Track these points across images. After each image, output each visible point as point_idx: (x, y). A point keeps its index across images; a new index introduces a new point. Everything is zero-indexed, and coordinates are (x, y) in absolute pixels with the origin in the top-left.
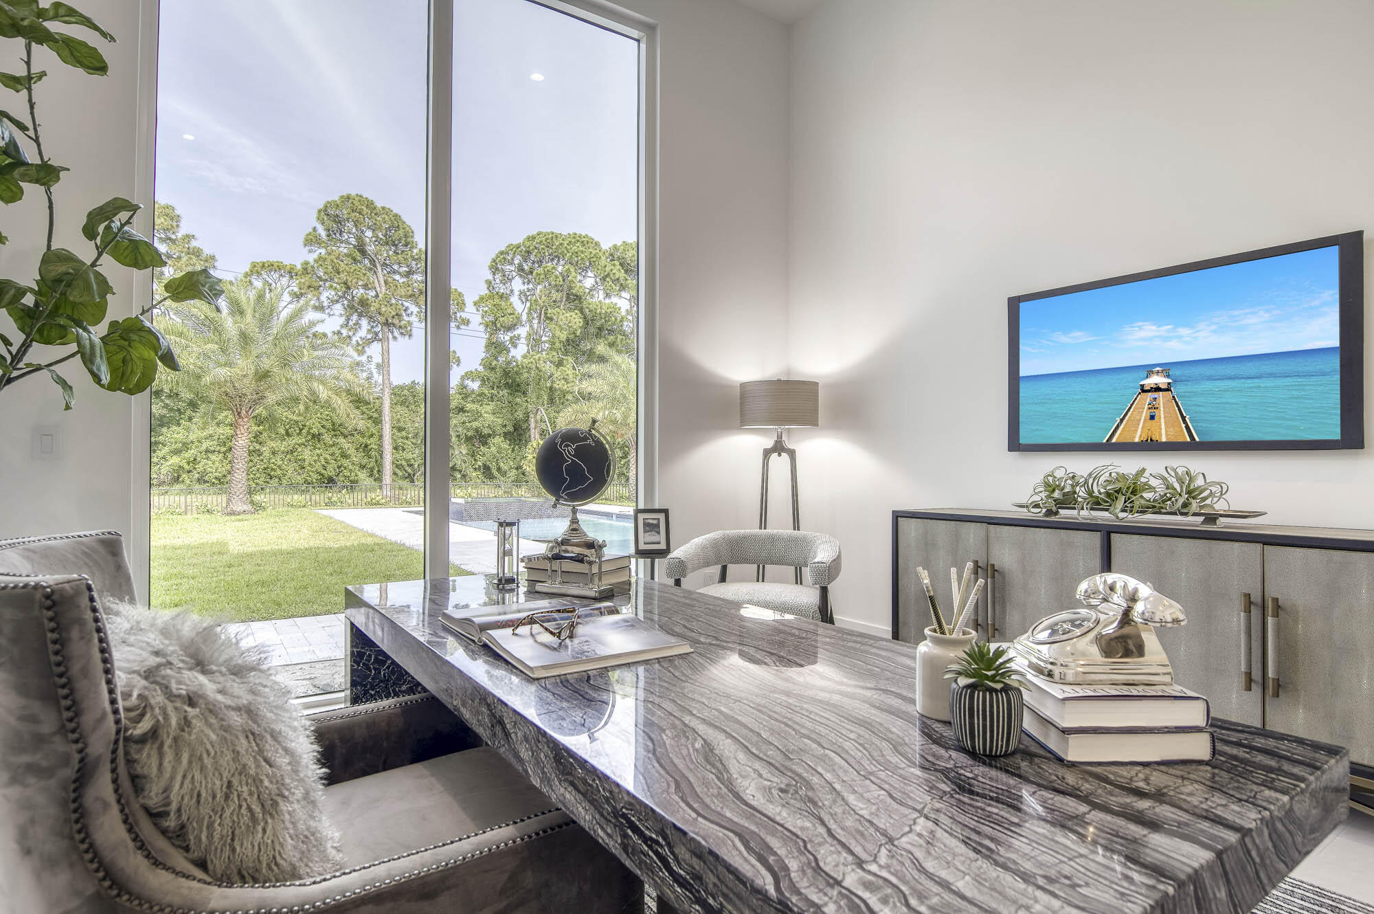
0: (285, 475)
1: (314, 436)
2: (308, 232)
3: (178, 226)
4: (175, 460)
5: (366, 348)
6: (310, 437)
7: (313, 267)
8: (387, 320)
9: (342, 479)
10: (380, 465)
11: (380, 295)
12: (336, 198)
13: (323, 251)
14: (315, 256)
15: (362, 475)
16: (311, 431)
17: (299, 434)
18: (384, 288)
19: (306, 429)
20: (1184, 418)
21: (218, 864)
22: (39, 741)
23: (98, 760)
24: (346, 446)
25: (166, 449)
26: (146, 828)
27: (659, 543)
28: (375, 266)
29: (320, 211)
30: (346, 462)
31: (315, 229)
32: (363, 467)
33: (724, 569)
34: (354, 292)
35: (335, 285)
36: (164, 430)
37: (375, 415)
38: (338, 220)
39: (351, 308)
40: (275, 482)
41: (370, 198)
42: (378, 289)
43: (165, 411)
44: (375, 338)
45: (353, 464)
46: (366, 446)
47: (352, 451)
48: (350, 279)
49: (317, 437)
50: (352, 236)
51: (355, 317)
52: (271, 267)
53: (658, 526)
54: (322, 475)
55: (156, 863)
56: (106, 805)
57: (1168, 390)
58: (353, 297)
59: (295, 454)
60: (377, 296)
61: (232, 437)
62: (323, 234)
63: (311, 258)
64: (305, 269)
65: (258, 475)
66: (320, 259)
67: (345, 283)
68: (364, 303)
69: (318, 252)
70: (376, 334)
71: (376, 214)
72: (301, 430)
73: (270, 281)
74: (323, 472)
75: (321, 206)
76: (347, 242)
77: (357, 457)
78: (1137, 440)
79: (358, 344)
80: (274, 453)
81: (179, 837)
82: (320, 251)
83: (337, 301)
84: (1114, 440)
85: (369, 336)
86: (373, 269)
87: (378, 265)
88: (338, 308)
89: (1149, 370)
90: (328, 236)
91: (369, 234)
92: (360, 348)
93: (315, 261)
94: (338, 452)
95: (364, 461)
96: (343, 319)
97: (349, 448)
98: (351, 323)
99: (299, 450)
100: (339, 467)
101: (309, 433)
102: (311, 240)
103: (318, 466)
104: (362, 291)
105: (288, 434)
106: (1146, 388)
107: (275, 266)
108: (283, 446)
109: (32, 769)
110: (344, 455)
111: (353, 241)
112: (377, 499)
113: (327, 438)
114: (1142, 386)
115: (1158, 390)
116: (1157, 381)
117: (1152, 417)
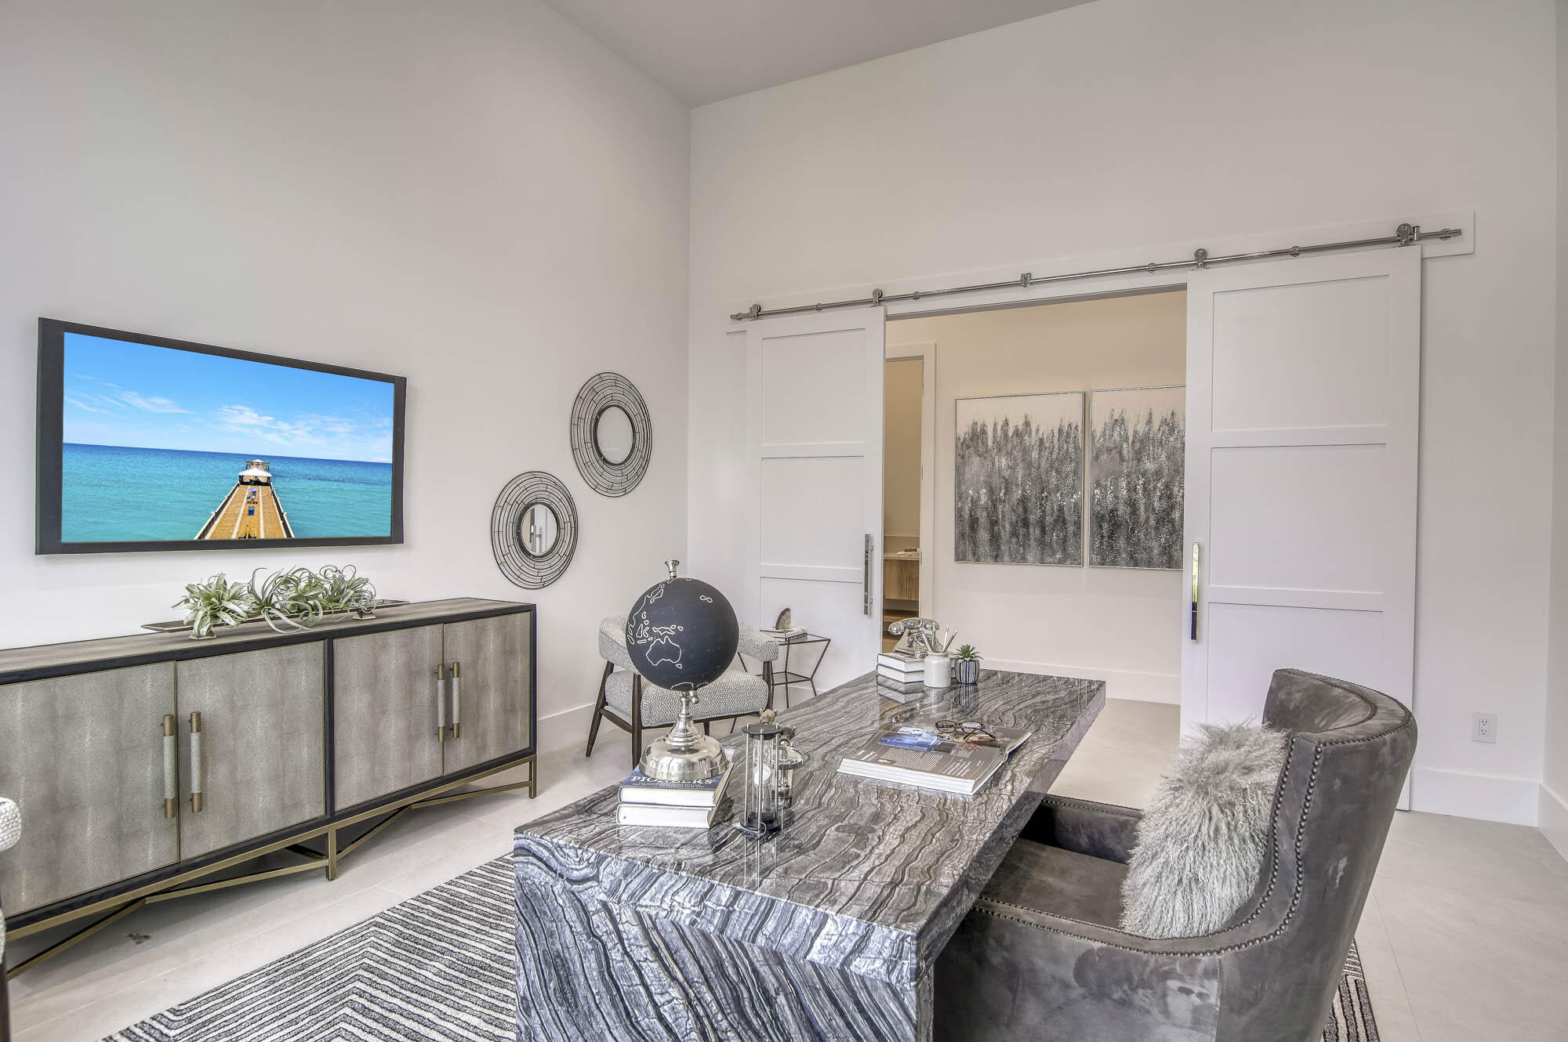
20: (281, 514)
57: (267, 484)
78: (234, 537)
84: (207, 537)
106: (246, 480)
114: (241, 477)
115: (257, 483)
116: (259, 473)
117: (251, 512)
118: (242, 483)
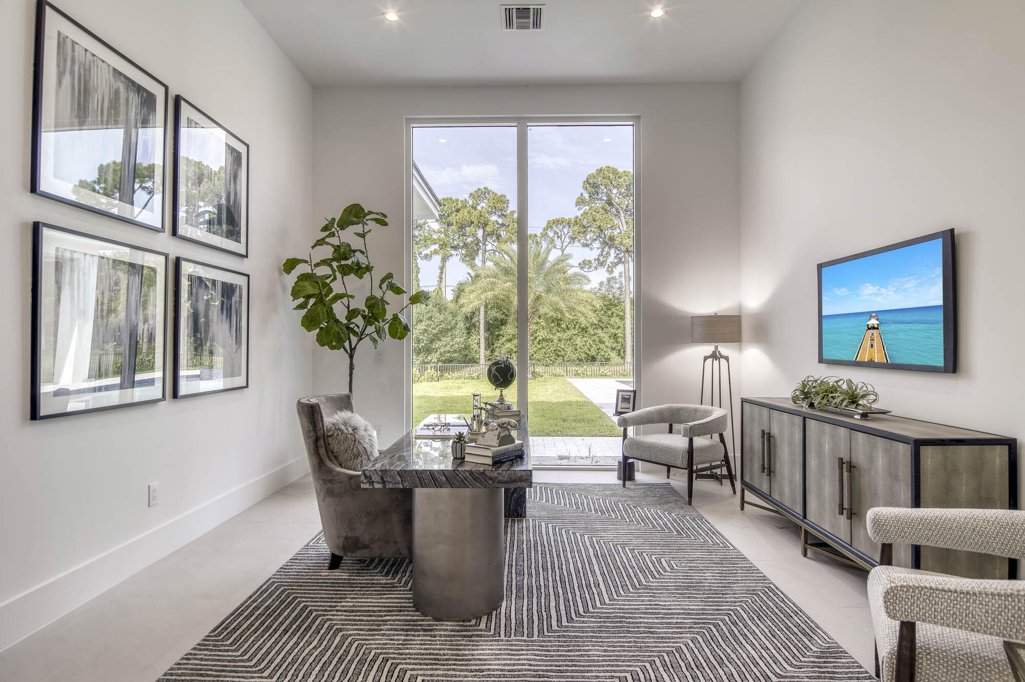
0: (566, 354)
1: (583, 329)
2: (577, 197)
3: (507, 207)
4: (508, 345)
5: (614, 269)
6: (580, 330)
7: (580, 219)
8: (627, 249)
9: (599, 357)
10: (624, 346)
11: (623, 232)
12: (594, 171)
13: (587, 208)
14: (582, 212)
15: (613, 355)
16: (581, 326)
17: (574, 328)
18: (625, 227)
19: (578, 324)
20: (884, 347)
21: (343, 465)
22: (310, 431)
23: (320, 437)
24: (602, 335)
25: (504, 339)
26: (330, 454)
27: (629, 409)
28: (619, 212)
29: (584, 182)
30: (602, 346)
31: (582, 194)
32: (613, 349)
33: (671, 426)
34: (606, 233)
35: (593, 229)
36: (503, 327)
37: (621, 314)
38: (595, 186)
39: (604, 243)
40: (560, 360)
41: (615, 167)
42: (621, 228)
43: (503, 316)
44: (620, 261)
45: (607, 347)
46: (615, 335)
47: (606, 339)
48: (602, 225)
49: (584, 330)
50: (603, 195)
51: (606, 249)
52: (557, 222)
53: (629, 399)
54: (588, 355)
55: (331, 461)
56: (322, 447)
57: (878, 328)
58: (605, 236)
59: (572, 341)
60: (621, 232)
61: (537, 330)
62: (586, 196)
63: (579, 213)
64: (576, 222)
65: (551, 354)
66: (585, 213)
67: (600, 227)
68: (612, 239)
69: (583, 210)
70: (620, 259)
71: (619, 177)
72: (575, 325)
73: (558, 231)
74: (588, 352)
75: (585, 179)
76: (601, 199)
77: (609, 343)
78: (866, 360)
79: (609, 267)
80: (560, 340)
81: (336, 457)
82: (585, 208)
83: (596, 240)
84: (858, 360)
85: (616, 261)
86: (617, 215)
87: (621, 212)
88: (597, 244)
89: (870, 315)
90: (590, 197)
91: (615, 191)
92: (610, 269)
93: (582, 215)
94: (597, 339)
95: (614, 345)
96: (600, 250)
97: (604, 337)
98: (604, 253)
99: (574, 338)
100: (598, 349)
101: (579, 327)
102: (580, 202)
103: (585, 349)
104: (610, 231)
105: (568, 328)
106: (870, 327)
107: (560, 221)
108: (565, 336)
109: (309, 437)
110: (601, 342)
111: (605, 198)
112: (605, 372)
113: (591, 330)
114: (868, 325)
115: (874, 328)
116: (873, 322)
117: (872, 346)
118: (869, 329)
